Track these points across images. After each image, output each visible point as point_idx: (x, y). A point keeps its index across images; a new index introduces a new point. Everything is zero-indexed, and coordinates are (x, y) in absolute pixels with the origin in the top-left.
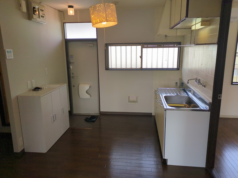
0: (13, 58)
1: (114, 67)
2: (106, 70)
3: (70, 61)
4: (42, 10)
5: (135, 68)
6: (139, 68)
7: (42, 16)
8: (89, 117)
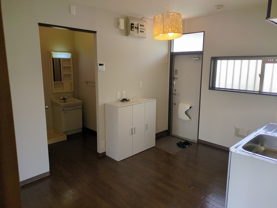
0: (104, 70)
1: (222, 86)
2: (209, 89)
3: (174, 76)
4: (142, 25)
5: (252, 90)
6: (257, 92)
7: (142, 31)
8: (183, 141)
